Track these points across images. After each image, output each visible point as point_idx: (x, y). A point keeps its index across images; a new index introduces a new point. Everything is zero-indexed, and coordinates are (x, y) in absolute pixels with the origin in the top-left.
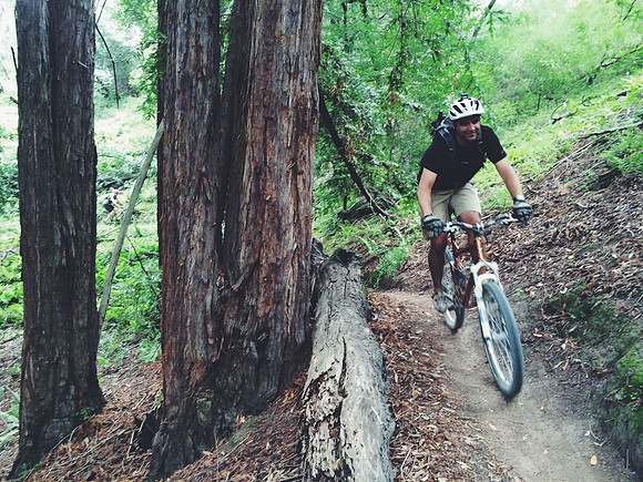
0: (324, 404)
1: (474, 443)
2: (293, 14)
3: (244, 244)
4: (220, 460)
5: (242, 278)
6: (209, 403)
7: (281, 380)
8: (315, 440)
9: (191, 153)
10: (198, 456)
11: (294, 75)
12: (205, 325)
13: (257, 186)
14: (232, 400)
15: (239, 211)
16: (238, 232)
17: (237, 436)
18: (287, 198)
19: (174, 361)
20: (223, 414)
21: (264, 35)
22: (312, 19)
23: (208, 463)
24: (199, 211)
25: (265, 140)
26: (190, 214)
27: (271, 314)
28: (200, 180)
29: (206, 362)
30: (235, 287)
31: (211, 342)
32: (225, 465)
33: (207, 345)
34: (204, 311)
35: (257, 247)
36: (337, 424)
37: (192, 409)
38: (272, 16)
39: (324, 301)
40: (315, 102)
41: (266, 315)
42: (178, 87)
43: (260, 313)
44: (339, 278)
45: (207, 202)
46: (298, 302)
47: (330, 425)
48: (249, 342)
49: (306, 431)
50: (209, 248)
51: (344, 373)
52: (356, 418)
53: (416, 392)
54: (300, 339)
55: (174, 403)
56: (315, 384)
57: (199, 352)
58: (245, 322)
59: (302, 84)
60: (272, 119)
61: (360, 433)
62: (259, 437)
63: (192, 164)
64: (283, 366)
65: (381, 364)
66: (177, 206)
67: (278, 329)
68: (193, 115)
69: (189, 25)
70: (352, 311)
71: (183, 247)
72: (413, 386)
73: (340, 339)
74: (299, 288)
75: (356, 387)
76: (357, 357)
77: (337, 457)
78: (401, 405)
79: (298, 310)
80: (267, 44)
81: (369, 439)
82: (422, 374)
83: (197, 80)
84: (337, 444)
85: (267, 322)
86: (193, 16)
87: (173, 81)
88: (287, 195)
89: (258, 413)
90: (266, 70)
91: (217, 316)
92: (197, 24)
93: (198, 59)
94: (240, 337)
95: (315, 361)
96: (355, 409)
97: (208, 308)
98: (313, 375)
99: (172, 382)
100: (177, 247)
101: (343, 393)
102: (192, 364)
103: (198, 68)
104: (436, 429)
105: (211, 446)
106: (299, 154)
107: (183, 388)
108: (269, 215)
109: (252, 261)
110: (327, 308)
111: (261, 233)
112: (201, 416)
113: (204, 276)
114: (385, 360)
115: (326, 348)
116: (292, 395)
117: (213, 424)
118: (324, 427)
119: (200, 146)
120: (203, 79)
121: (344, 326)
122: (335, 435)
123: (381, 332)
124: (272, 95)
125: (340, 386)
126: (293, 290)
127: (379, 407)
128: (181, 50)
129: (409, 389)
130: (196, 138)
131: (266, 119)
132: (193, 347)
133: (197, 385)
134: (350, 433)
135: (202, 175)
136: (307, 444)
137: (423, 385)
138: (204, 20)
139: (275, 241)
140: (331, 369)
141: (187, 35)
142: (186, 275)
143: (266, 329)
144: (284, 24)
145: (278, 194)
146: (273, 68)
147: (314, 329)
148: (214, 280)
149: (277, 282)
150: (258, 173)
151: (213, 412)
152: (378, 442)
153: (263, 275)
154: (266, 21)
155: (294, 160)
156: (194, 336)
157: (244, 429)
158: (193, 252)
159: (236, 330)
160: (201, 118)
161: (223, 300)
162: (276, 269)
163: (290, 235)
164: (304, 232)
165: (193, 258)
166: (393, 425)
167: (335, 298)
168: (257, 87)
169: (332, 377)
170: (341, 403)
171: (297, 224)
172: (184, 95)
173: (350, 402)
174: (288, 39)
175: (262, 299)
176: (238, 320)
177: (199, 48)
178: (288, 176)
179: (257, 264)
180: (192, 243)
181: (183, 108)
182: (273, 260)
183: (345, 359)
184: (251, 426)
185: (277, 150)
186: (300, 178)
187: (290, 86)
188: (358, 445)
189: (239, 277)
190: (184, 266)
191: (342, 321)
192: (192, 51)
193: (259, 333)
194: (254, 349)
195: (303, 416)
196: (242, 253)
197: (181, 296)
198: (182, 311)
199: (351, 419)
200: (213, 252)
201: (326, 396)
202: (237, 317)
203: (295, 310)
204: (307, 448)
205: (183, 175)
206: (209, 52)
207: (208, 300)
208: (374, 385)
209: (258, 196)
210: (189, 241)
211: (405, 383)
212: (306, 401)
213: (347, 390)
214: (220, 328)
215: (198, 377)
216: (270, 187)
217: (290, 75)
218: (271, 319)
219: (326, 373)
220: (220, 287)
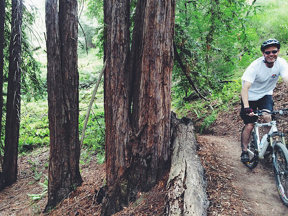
0: (177, 191)
1: (247, 212)
2: (162, 14)
3: (140, 116)
4: (131, 212)
5: (140, 131)
6: (126, 186)
7: (157, 177)
8: (172, 208)
9: (118, 77)
10: (121, 209)
11: (163, 41)
12: (124, 151)
13: (146, 91)
14: (136, 185)
15: (138, 102)
16: (138, 111)
17: (138, 201)
18: (159, 96)
19: (111, 167)
20: (132, 191)
21: (149, 25)
22: (170, 16)
23: (125, 212)
24: (121, 101)
25: (149, 70)
26: (117, 103)
27: (153, 147)
28: (122, 88)
29: (124, 168)
30: (137, 135)
31: (126, 159)
32: (133, 214)
34: (124, 145)
35: (146, 117)
36: (182, 201)
37: (118, 188)
38: (153, 16)
39: (177, 141)
40: (172, 53)
41: (150, 148)
42: (112, 49)
43: (148, 147)
44: (183, 130)
45: (124, 98)
46: (165, 142)
47: (179, 202)
48: (143, 159)
49: (168, 203)
50: (125, 118)
51: (185, 177)
52: (191, 200)
53: (220, 185)
54: (166, 158)
55: (111, 185)
56: (173, 181)
57: (121, 163)
58: (141, 150)
59: (166, 45)
60: (153, 61)
61: (193, 206)
62: (148, 202)
63: (118, 82)
64: (158, 171)
65: (203, 173)
66: (112, 100)
67: (156, 154)
68: (118, 60)
69: (116, 22)
70: (189, 147)
71: (114, 117)
72: (219, 183)
73: (184, 161)
74: (165, 136)
75: (191, 184)
76: (192, 169)
78: (212, 192)
79: (165, 145)
80: (150, 28)
81: (197, 209)
82: (223, 177)
83: (120, 45)
84: (182, 211)
85: (151, 151)
86: (118, 18)
87: (110, 46)
88: (159, 94)
89: (147, 191)
90: (150, 40)
91: (129, 148)
92: (120, 21)
93: (121, 36)
94: (139, 157)
95: (172, 170)
96: (191, 195)
97: (125, 144)
98: (171, 177)
99: (110, 176)
100: (112, 117)
101: (185, 187)
102: (119, 168)
103: (120, 40)
104: (229, 204)
105: (127, 205)
106: (165, 76)
107: (115, 179)
108: (151, 103)
109: (144, 124)
110: (178, 145)
111: (148, 111)
112: (123, 191)
113: (123, 130)
114: (204, 170)
115: (177, 164)
116: (162, 184)
117: (128, 195)
118: (176, 202)
119: (121, 73)
120: (123, 45)
121: (186, 154)
122: (181, 207)
123: (203, 156)
124: (153, 50)
125: (184, 183)
126: (162, 137)
127: (202, 194)
128: (113, 33)
129: (216, 184)
130: (120, 70)
131: (150, 61)
132: (119, 161)
133: (121, 177)
134: (188, 207)
135: (122, 86)
136: (169, 209)
137: (223, 182)
138: (123, 19)
139: (154, 115)
140: (179, 175)
141: (116, 26)
142: (116, 130)
143: (151, 154)
144: (158, 19)
145: (156, 94)
146: (153, 39)
147: (172, 154)
148: (128, 132)
149: (155, 133)
150: (147, 85)
151: (128, 190)
152: (201, 211)
153: (149, 130)
154: (150, 18)
155: (163, 79)
156: (119, 156)
157: (141, 198)
158: (119, 120)
159: (138, 154)
160: (122, 62)
161: (132, 141)
162: (155, 127)
163: (161, 112)
164: (167, 111)
165: (119, 122)
166: (208, 203)
167: (182, 140)
168: (146, 48)
169: (180, 179)
170: (184, 192)
171: (164, 107)
172: (115, 52)
173: (188, 191)
174: (160, 25)
175: (148, 141)
176: (138, 149)
177: (121, 32)
178: (160, 86)
179: (147, 124)
180: (118, 116)
181: (114, 57)
182: (153, 123)
183: (186, 170)
184: (144, 197)
185: (155, 74)
186: (165, 87)
187: (161, 46)
188: (192, 212)
190: (115, 126)
191: (185, 151)
192: (118, 33)
193: (147, 155)
194: (145, 162)
195: (167, 196)
196: (140, 120)
197: (114, 138)
198: (114, 145)
199: (189, 200)
200: (127, 119)
201: (177, 188)
202: (138, 148)
203: (163, 146)
204: (169, 211)
205: (114, 86)
206: (125, 32)
207: (125, 140)
208: (200, 183)
209: (147, 95)
210: (117, 115)
211: (214, 181)
212: (168, 189)
213: (187, 185)
214: (130, 153)
215: (121, 174)
216: (152, 91)
217: (161, 41)
218: (153, 149)
219: (177, 177)
220: (130, 135)
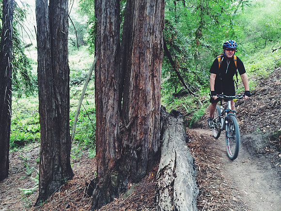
0: (166, 180)
1: (237, 200)
2: (151, 6)
3: (131, 108)
4: (121, 202)
5: (130, 123)
6: (116, 177)
7: (147, 168)
8: (162, 196)
9: (108, 69)
10: (112, 200)
11: (152, 33)
12: (114, 143)
13: (136, 82)
14: (126, 176)
15: (128, 94)
16: (128, 103)
17: (129, 192)
18: (149, 88)
19: (101, 158)
20: (122, 182)
21: (139, 16)
22: (160, 9)
23: (116, 203)
24: (111, 93)
25: (139, 62)
26: (107, 95)
27: (143, 139)
28: (112, 80)
29: (115, 159)
30: (127, 127)
31: (117, 150)
32: (123, 205)
33: (115, 152)
34: (114, 137)
35: (136, 109)
36: (172, 190)
37: (109, 179)
38: (143, 8)
39: (166, 133)
40: (162, 45)
41: (140, 139)
42: (102, 41)
43: (138, 138)
44: (173, 123)
45: (115, 90)
46: (155, 134)
47: (169, 190)
48: (133, 151)
49: (158, 192)
50: (116, 110)
51: (175, 166)
52: (181, 188)
53: (209, 175)
54: (156, 150)
55: (102, 176)
56: (162, 171)
57: (112, 155)
58: (131, 142)
59: (156, 37)
60: (142, 53)
61: (183, 194)
62: (138, 193)
63: (108, 73)
64: (148, 162)
65: (192, 162)
66: (102, 92)
67: (146, 145)
68: (109, 52)
69: (106, 14)
70: (179, 138)
71: (104, 109)
72: (208, 173)
73: (174, 151)
74: (155, 128)
75: (181, 173)
76: (181, 159)
77: (172, 205)
78: (202, 181)
79: (155, 137)
80: (140, 20)
81: (187, 197)
82: (212, 167)
83: (110, 37)
84: (172, 199)
85: (141, 142)
86: (108, 9)
87: (100, 38)
88: (149, 86)
89: (138, 182)
90: (140, 31)
91: (119, 140)
92: (110, 13)
93: (111, 28)
94: (129, 149)
95: (162, 160)
96: (181, 183)
97: (116, 136)
98: (161, 167)
99: (101, 167)
100: (102, 109)
101: (175, 176)
102: (109, 160)
103: (110, 32)
104: (219, 193)
105: (117, 196)
106: (154, 68)
107: (105, 170)
108: (141, 95)
109: (134, 115)
110: (168, 137)
111: (138, 103)
112: (113, 183)
113: (113, 122)
114: (194, 160)
115: (167, 155)
116: (152, 175)
117: (118, 186)
118: (166, 191)
119: (111, 65)
120: (113, 37)
121: (175, 145)
122: (171, 195)
123: (192, 147)
124: (142, 42)
125: (174, 172)
126: (152, 129)
127: (191, 182)
128: (103, 25)
129: (206, 174)
130: (110, 62)
131: (140, 53)
132: (109, 153)
133: (111, 169)
134: (178, 194)
135: (112, 78)
136: (159, 198)
137: (213, 172)
138: (113, 11)
139: (144, 106)
140: (169, 164)
141: (106, 18)
142: (106, 122)
143: (141, 146)
144: (148, 11)
145: (146, 86)
146: (143, 31)
147: (161, 145)
148: (118, 123)
149: (145, 125)
150: (137, 77)
151: (118, 181)
152: (191, 199)
153: (139, 122)
154: (140, 10)
155: (152, 71)
156: (109, 148)
157: (131, 189)
158: (109, 112)
159: (128, 146)
160: (112, 54)
161: (122, 132)
162: (145, 119)
163: (151, 104)
164: (157, 103)
165: (109, 114)
166: (198, 191)
167: (171, 132)
168: (136, 39)
169: (170, 168)
170: (174, 180)
171: (154, 99)
172: (105, 44)
173: (178, 180)
174: (150, 17)
175: (139, 132)
176: (128, 141)
177: (111, 23)
178: (150, 78)
179: (137, 116)
180: (109, 108)
181: (104, 49)
182: (143, 115)
183: (176, 160)
184: (134, 188)
185: (145, 67)
186: (155, 79)
187: (150, 38)
188: (182, 200)
189: (129, 122)
190: (105, 117)
191: (174, 142)
192: (108, 25)
193: (137, 147)
194: (135, 154)
195: (157, 185)
196: (130, 112)
197: (104, 131)
198: (105, 137)
199: (179, 188)
200: (117, 111)
201: (167, 177)
202: (128, 140)
203: (153, 137)
204: (159, 200)
205: (104, 78)
206: (115, 25)
207: (116, 132)
208: (189, 172)
209: (137, 87)
210: (107, 107)
211: (203, 171)
212: (158, 178)
213: (177, 174)
214: (121, 144)
215: (111, 166)
216: (142, 83)
217: (150, 33)
218: (143, 141)
219: (167, 166)
220: (120, 127)
